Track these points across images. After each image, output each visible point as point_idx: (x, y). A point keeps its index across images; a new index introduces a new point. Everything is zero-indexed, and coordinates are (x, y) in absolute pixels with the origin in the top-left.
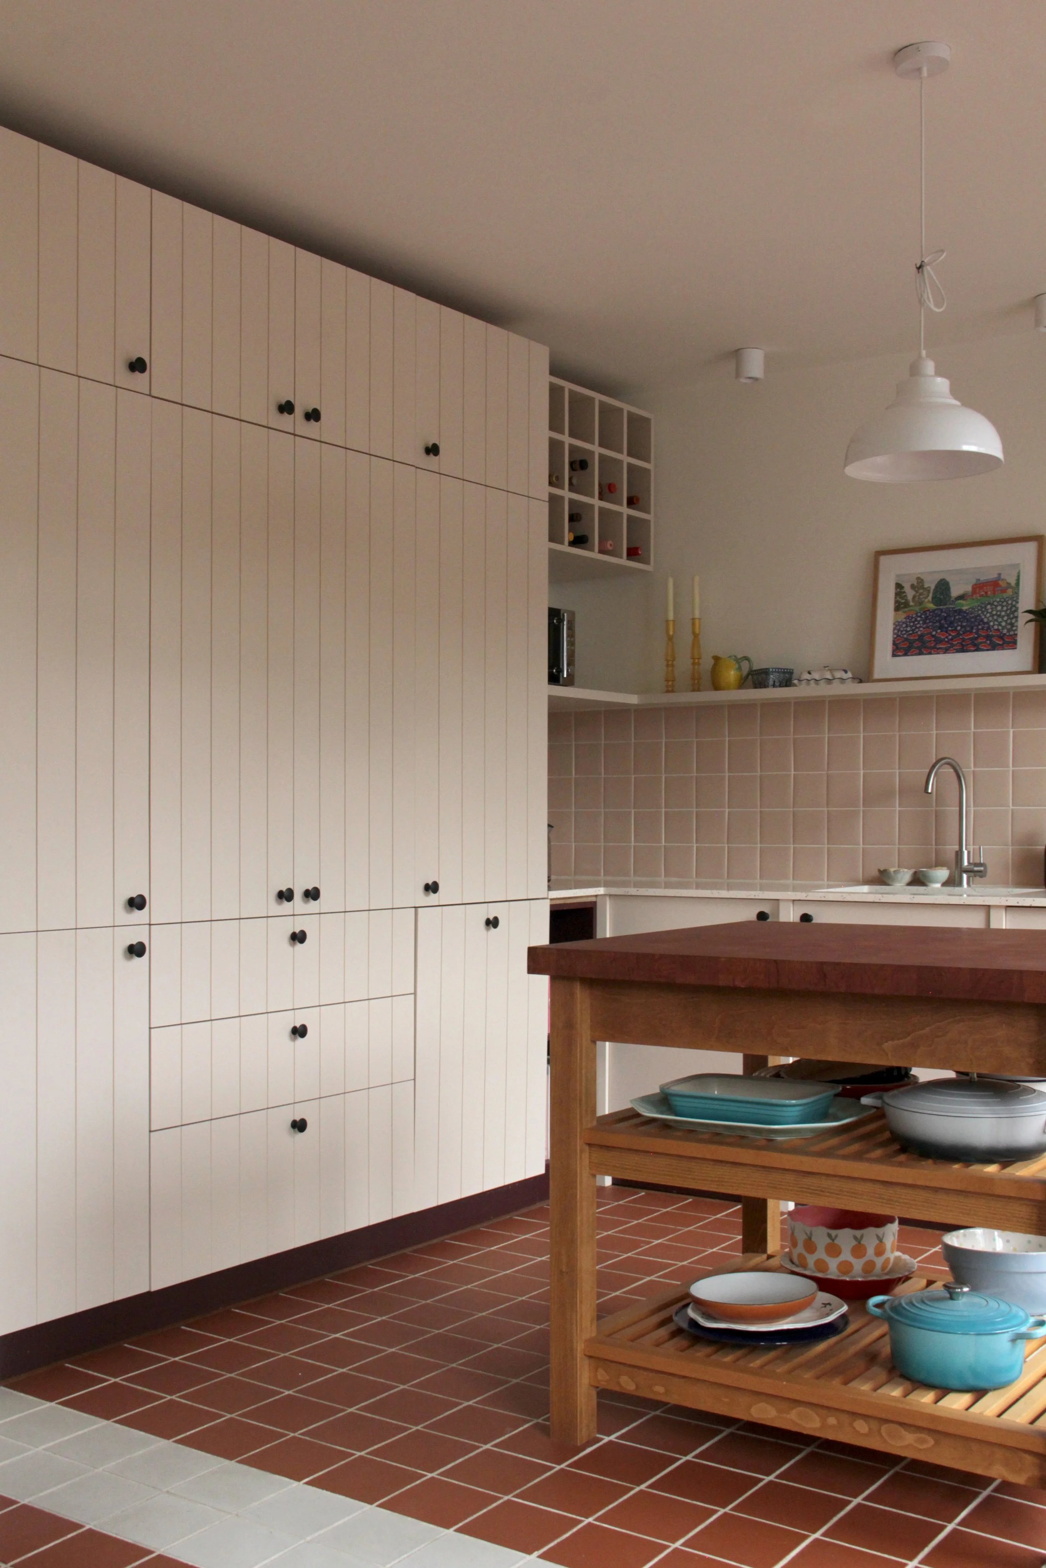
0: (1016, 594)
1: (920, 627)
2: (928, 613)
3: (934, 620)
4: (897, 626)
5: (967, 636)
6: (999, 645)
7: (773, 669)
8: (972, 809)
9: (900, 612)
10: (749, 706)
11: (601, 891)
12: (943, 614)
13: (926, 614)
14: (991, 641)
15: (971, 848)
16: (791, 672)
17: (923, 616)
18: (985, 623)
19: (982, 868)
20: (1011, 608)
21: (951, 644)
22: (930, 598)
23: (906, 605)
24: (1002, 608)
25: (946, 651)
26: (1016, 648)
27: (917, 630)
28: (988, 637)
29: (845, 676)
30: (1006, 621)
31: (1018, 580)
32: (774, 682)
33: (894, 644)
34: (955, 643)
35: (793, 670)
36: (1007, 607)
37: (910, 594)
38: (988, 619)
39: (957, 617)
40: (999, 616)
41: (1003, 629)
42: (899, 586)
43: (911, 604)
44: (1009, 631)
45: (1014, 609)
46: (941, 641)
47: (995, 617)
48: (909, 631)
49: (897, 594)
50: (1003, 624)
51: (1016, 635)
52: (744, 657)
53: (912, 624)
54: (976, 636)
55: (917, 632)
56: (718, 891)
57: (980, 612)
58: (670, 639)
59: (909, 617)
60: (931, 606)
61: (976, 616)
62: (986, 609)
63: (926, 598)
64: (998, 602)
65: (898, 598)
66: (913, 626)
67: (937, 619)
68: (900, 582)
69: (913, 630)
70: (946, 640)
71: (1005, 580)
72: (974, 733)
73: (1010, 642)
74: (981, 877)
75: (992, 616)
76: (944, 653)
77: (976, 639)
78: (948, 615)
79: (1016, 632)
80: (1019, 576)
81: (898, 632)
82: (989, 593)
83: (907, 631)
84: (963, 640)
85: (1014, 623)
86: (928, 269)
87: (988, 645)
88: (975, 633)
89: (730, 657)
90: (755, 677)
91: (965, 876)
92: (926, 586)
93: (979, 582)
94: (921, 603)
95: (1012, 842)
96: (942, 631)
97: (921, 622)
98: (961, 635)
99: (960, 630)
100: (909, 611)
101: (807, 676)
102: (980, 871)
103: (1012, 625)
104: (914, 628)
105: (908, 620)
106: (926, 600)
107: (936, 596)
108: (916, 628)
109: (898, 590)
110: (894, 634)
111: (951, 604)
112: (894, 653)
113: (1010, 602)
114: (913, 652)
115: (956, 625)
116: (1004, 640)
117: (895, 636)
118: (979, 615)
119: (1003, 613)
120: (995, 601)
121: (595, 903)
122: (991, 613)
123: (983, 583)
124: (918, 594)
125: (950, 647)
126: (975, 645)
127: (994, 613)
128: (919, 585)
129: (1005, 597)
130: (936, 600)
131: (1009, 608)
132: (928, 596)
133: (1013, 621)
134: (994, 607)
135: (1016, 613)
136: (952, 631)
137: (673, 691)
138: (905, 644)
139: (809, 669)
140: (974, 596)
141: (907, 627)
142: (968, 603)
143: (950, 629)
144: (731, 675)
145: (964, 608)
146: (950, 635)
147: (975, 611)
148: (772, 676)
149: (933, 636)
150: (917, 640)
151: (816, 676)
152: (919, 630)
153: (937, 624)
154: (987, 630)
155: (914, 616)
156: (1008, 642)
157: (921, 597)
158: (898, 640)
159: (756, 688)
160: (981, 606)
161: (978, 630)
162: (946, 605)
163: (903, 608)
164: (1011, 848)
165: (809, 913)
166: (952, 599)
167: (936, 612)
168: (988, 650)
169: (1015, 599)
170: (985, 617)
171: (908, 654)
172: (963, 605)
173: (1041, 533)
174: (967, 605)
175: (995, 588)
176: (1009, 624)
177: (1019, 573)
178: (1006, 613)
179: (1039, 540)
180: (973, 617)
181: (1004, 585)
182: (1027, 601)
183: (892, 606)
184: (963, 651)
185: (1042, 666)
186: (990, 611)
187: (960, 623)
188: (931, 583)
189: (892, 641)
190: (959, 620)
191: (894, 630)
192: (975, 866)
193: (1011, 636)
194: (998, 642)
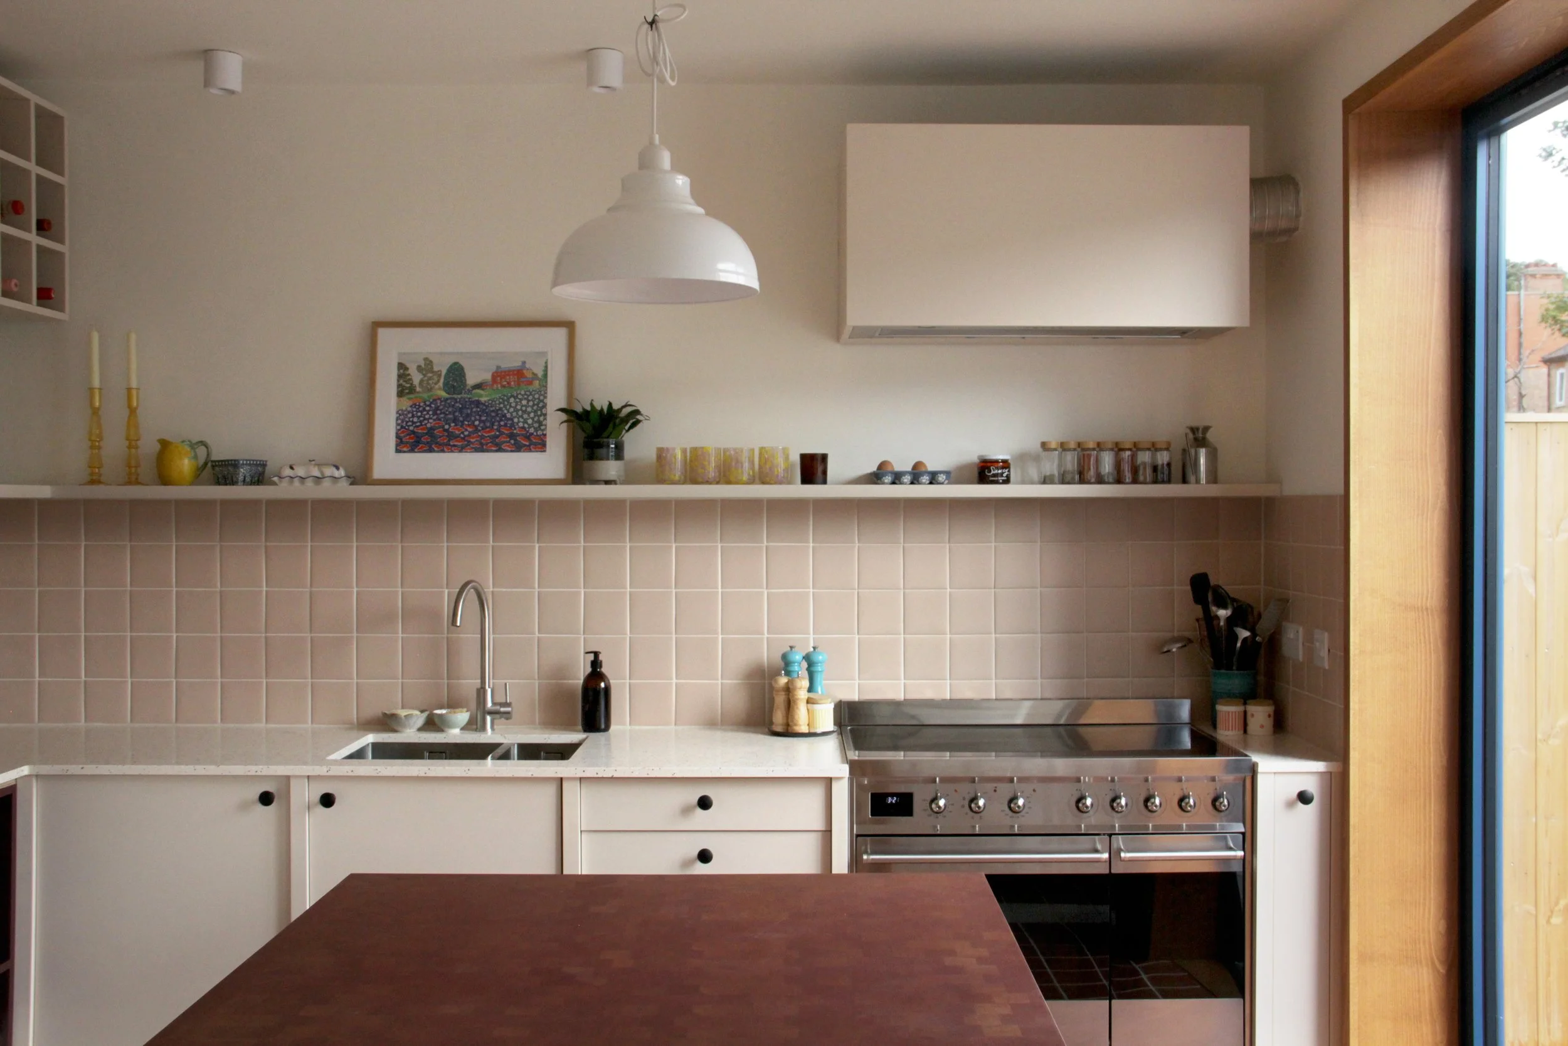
0: (544, 387)
2: (439, 402)
3: (447, 411)
4: (401, 414)
5: (485, 433)
6: (525, 445)
7: (243, 460)
8: (491, 636)
9: (404, 399)
10: (206, 505)
11: (24, 770)
12: (457, 405)
13: (437, 403)
14: (515, 440)
15: (495, 685)
16: (263, 465)
17: (433, 406)
18: (509, 419)
19: (509, 709)
20: (538, 404)
21: (469, 441)
22: (440, 384)
23: (412, 390)
24: (528, 403)
25: (461, 449)
26: (545, 451)
27: (426, 422)
28: (512, 436)
29: (337, 474)
30: (533, 419)
31: (545, 371)
32: (245, 477)
33: (398, 436)
34: (472, 440)
35: (266, 461)
36: (533, 401)
37: (416, 378)
38: (512, 415)
39: (474, 410)
40: (524, 412)
41: (529, 428)
42: (401, 366)
43: (418, 389)
44: (536, 430)
45: (541, 405)
46: (456, 437)
47: (520, 413)
48: (416, 422)
49: (400, 376)
50: (530, 421)
51: (545, 435)
52: (201, 442)
53: (419, 414)
54: (498, 433)
55: (426, 424)
57: (502, 406)
58: (95, 412)
59: (415, 405)
60: (443, 394)
61: (498, 410)
62: (508, 402)
63: (436, 384)
64: (523, 396)
65: (401, 382)
66: (420, 417)
67: (450, 410)
68: (403, 362)
69: (421, 422)
70: (462, 436)
71: (530, 370)
72: (493, 546)
73: (540, 444)
74: (507, 719)
75: (517, 411)
76: (460, 451)
77: (497, 437)
78: (464, 407)
79: (545, 433)
80: (546, 367)
81: (402, 422)
82: (512, 383)
83: (413, 423)
84: (482, 437)
85: (542, 422)
87: (512, 444)
88: (497, 429)
89: (183, 442)
90: (216, 471)
91: (488, 718)
92: (436, 369)
93: (500, 370)
94: (430, 390)
95: (538, 677)
96: (456, 425)
97: (431, 413)
98: (480, 431)
99: (479, 425)
100: (416, 397)
101: (287, 472)
102: (508, 713)
103: (540, 424)
104: (422, 419)
105: (415, 409)
106: (437, 386)
107: (448, 382)
108: (425, 419)
109: (402, 371)
110: (398, 424)
111: (468, 394)
112: (398, 448)
113: (537, 396)
114: (422, 447)
115: (473, 418)
116: (531, 441)
117: (399, 427)
118: (500, 409)
119: (529, 409)
120: (520, 394)
121: (15, 788)
122: (514, 407)
123: (505, 372)
124: (426, 378)
125: (467, 445)
126: (497, 445)
127: (519, 407)
128: (427, 367)
129: (531, 390)
130: (449, 387)
131: (536, 403)
132: (438, 381)
133: (542, 418)
134: (517, 400)
135: (544, 410)
136: (469, 425)
137: (99, 482)
138: (410, 438)
139: (291, 463)
140: (495, 386)
141: (413, 416)
142: (486, 393)
143: (466, 423)
144: (185, 465)
145: (483, 399)
146: (466, 430)
147: (496, 404)
148: (242, 470)
149: (447, 430)
150: (426, 434)
151: (300, 471)
152: (428, 422)
153: (451, 416)
154: (511, 427)
155: (422, 404)
156: (535, 442)
157: (431, 382)
158: (403, 432)
159: (218, 483)
160: (502, 399)
161: (500, 426)
162: (461, 393)
163: (408, 393)
164: (537, 683)
165: (331, 792)
166: (467, 388)
167: (449, 401)
168: (512, 451)
169: (543, 393)
170: (508, 412)
171: (416, 450)
172: (481, 396)
173: (573, 320)
174: (486, 396)
175: (518, 379)
176: (536, 422)
177: (546, 363)
178: (533, 409)
179: (570, 326)
180: (493, 411)
181: (529, 375)
182: (556, 397)
183: (394, 390)
184: (483, 451)
185: (577, 474)
186: (513, 405)
187: (478, 417)
188: (443, 368)
189: (395, 435)
190: (477, 413)
191: (397, 420)
192: (501, 707)
193: (539, 436)
194: (524, 443)
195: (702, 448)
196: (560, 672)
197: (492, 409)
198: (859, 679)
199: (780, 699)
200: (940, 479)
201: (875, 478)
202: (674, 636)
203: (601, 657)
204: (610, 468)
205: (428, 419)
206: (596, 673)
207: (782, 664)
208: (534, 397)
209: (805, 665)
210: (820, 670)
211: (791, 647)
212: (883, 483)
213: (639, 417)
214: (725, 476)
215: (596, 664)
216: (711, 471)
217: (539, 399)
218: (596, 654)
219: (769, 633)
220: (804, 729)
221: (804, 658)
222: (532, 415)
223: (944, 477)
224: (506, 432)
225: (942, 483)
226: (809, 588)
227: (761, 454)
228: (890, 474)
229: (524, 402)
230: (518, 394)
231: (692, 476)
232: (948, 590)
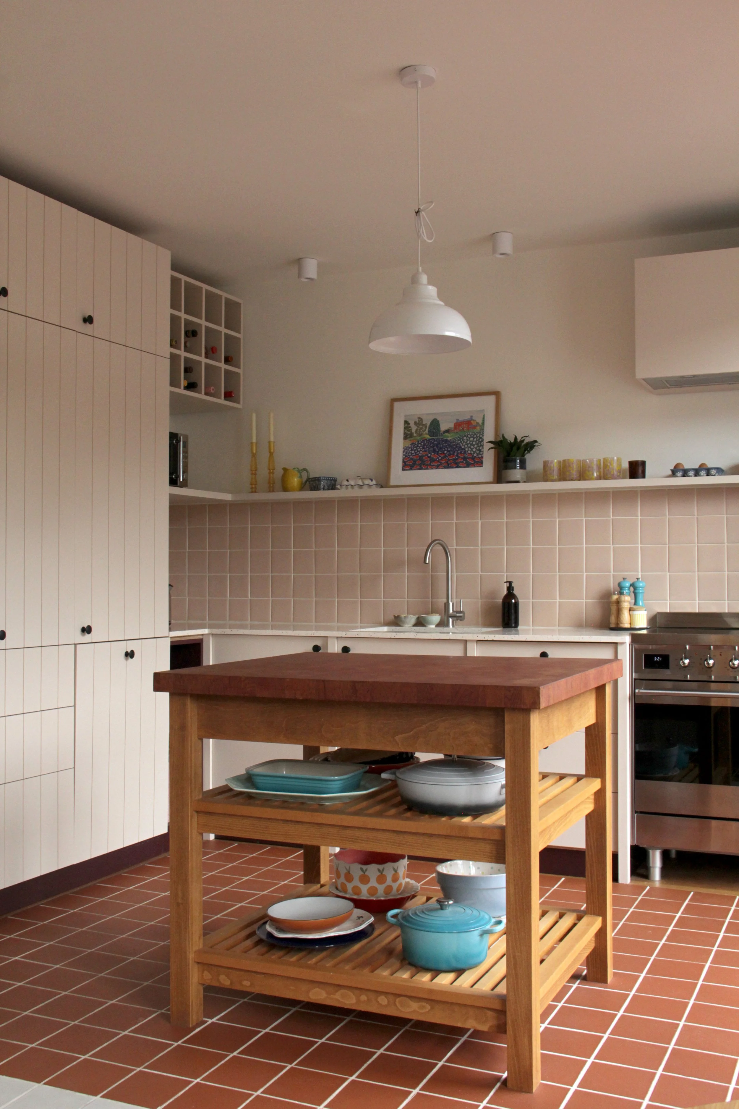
0: (482, 429)
1: (421, 451)
2: (425, 441)
3: (429, 446)
4: (405, 449)
5: (450, 457)
6: (472, 464)
7: (323, 477)
8: (455, 574)
9: (407, 440)
10: (307, 503)
11: (206, 631)
12: (435, 442)
14: (466, 461)
15: (455, 600)
16: (335, 480)
17: (422, 443)
18: (462, 449)
19: (462, 615)
20: (479, 439)
21: (441, 463)
22: (427, 431)
23: (411, 435)
24: (473, 439)
25: (437, 467)
26: (482, 466)
27: (419, 453)
28: (464, 458)
29: (371, 483)
30: (476, 448)
31: (483, 420)
32: (324, 487)
33: (404, 462)
34: (443, 462)
35: (336, 478)
36: (476, 438)
37: (414, 428)
38: (464, 447)
39: (444, 445)
40: (472, 444)
41: (474, 453)
42: (406, 422)
43: (415, 435)
44: (478, 455)
45: (481, 440)
46: (434, 461)
47: (469, 445)
49: (405, 428)
50: (474, 450)
51: (482, 457)
52: (304, 469)
53: (415, 449)
55: (418, 454)
56: (286, 631)
57: (459, 442)
58: (254, 455)
59: (413, 443)
60: (428, 437)
61: (457, 444)
62: (463, 440)
64: (471, 435)
65: (406, 431)
66: (416, 450)
67: (432, 445)
68: (407, 420)
69: (416, 453)
70: (437, 460)
71: (476, 420)
72: (456, 523)
73: (479, 462)
74: (461, 620)
75: (467, 444)
76: (436, 469)
77: (456, 459)
78: (439, 443)
79: (482, 456)
80: (484, 418)
81: (406, 453)
82: (465, 429)
83: (412, 453)
84: (449, 460)
86: (423, 213)
87: (465, 463)
88: (456, 455)
89: (294, 469)
90: (311, 483)
91: (451, 620)
92: (424, 423)
93: (458, 422)
94: (421, 435)
95: (481, 597)
96: (434, 454)
97: (421, 447)
98: (447, 457)
99: (446, 453)
100: (413, 439)
101: (346, 483)
102: (460, 617)
103: (480, 451)
104: (416, 451)
105: (413, 446)
106: (424, 433)
107: (431, 430)
108: (418, 451)
109: (406, 425)
110: (404, 455)
111: (440, 436)
112: (404, 468)
113: (478, 435)
114: (416, 467)
115: (444, 450)
116: (474, 461)
117: (404, 457)
118: (458, 444)
119: (474, 443)
120: (469, 434)
121: (202, 640)
122: (466, 442)
123: (461, 422)
124: (419, 428)
125: (440, 465)
126: (456, 464)
127: (468, 442)
128: (419, 422)
129: (475, 432)
130: (431, 433)
132: (425, 430)
133: (481, 448)
134: (468, 438)
135: (482, 443)
136: (441, 454)
137: (255, 492)
138: (410, 462)
139: (347, 478)
140: (455, 430)
141: (412, 450)
142: (451, 435)
143: (440, 452)
144: (295, 481)
145: (449, 439)
147: (456, 441)
148: (322, 482)
149: (428, 457)
150: (419, 459)
151: (352, 483)
153: (432, 449)
154: (463, 454)
155: (416, 443)
156: (477, 462)
157: (421, 430)
158: (406, 459)
159: (311, 490)
160: (459, 438)
161: (458, 453)
162: (437, 436)
163: (410, 437)
164: (480, 600)
165: (348, 646)
166: (441, 433)
167: (431, 441)
168: (464, 467)
169: (482, 433)
170: (463, 445)
171: (413, 469)
172: (448, 437)
173: (498, 390)
174: (451, 437)
175: (468, 426)
176: (478, 450)
177: (484, 416)
178: (476, 443)
179: (497, 394)
180: (454, 445)
181: (474, 424)
182: (489, 435)
183: (402, 436)
184: (448, 468)
185: (499, 478)
186: (466, 441)
187: (446, 449)
188: (427, 421)
189: (402, 460)
190: (446, 447)
191: (403, 452)
192: (457, 613)
193: (479, 458)
194: (471, 462)
195: (568, 460)
196: (492, 595)
197: (454, 444)
198: (670, 600)
199: (614, 608)
200: (712, 472)
201: (674, 473)
202: (558, 574)
203: (513, 585)
204: (517, 473)
205: (419, 451)
206: (510, 594)
207: (618, 589)
208: (477, 436)
209: (632, 589)
210: (641, 592)
211: (624, 579)
212: (677, 477)
213: (536, 444)
214: (583, 475)
215: (510, 588)
216: (574, 473)
217: (479, 437)
218: (510, 583)
219: (613, 572)
220: (627, 625)
221: (631, 585)
222: (476, 446)
223: (715, 471)
224: (461, 456)
225: (714, 475)
226: (638, 544)
227: (604, 463)
228: (681, 471)
229: (472, 439)
230: (468, 435)
231: (563, 477)
232: (726, 544)
